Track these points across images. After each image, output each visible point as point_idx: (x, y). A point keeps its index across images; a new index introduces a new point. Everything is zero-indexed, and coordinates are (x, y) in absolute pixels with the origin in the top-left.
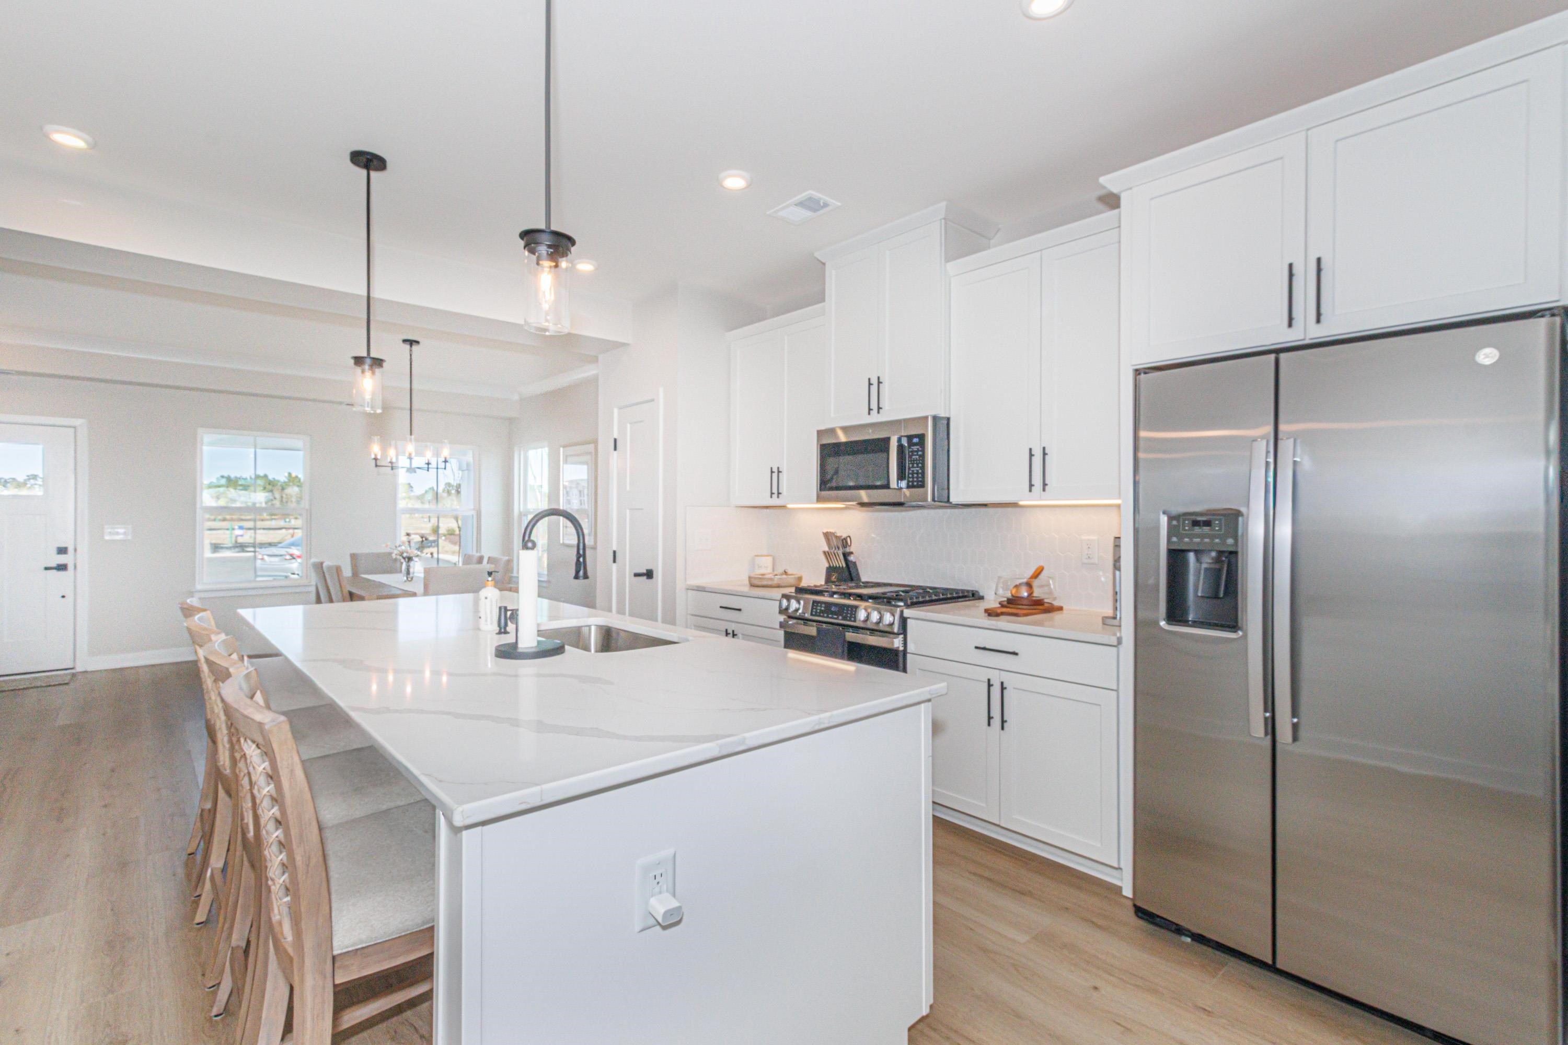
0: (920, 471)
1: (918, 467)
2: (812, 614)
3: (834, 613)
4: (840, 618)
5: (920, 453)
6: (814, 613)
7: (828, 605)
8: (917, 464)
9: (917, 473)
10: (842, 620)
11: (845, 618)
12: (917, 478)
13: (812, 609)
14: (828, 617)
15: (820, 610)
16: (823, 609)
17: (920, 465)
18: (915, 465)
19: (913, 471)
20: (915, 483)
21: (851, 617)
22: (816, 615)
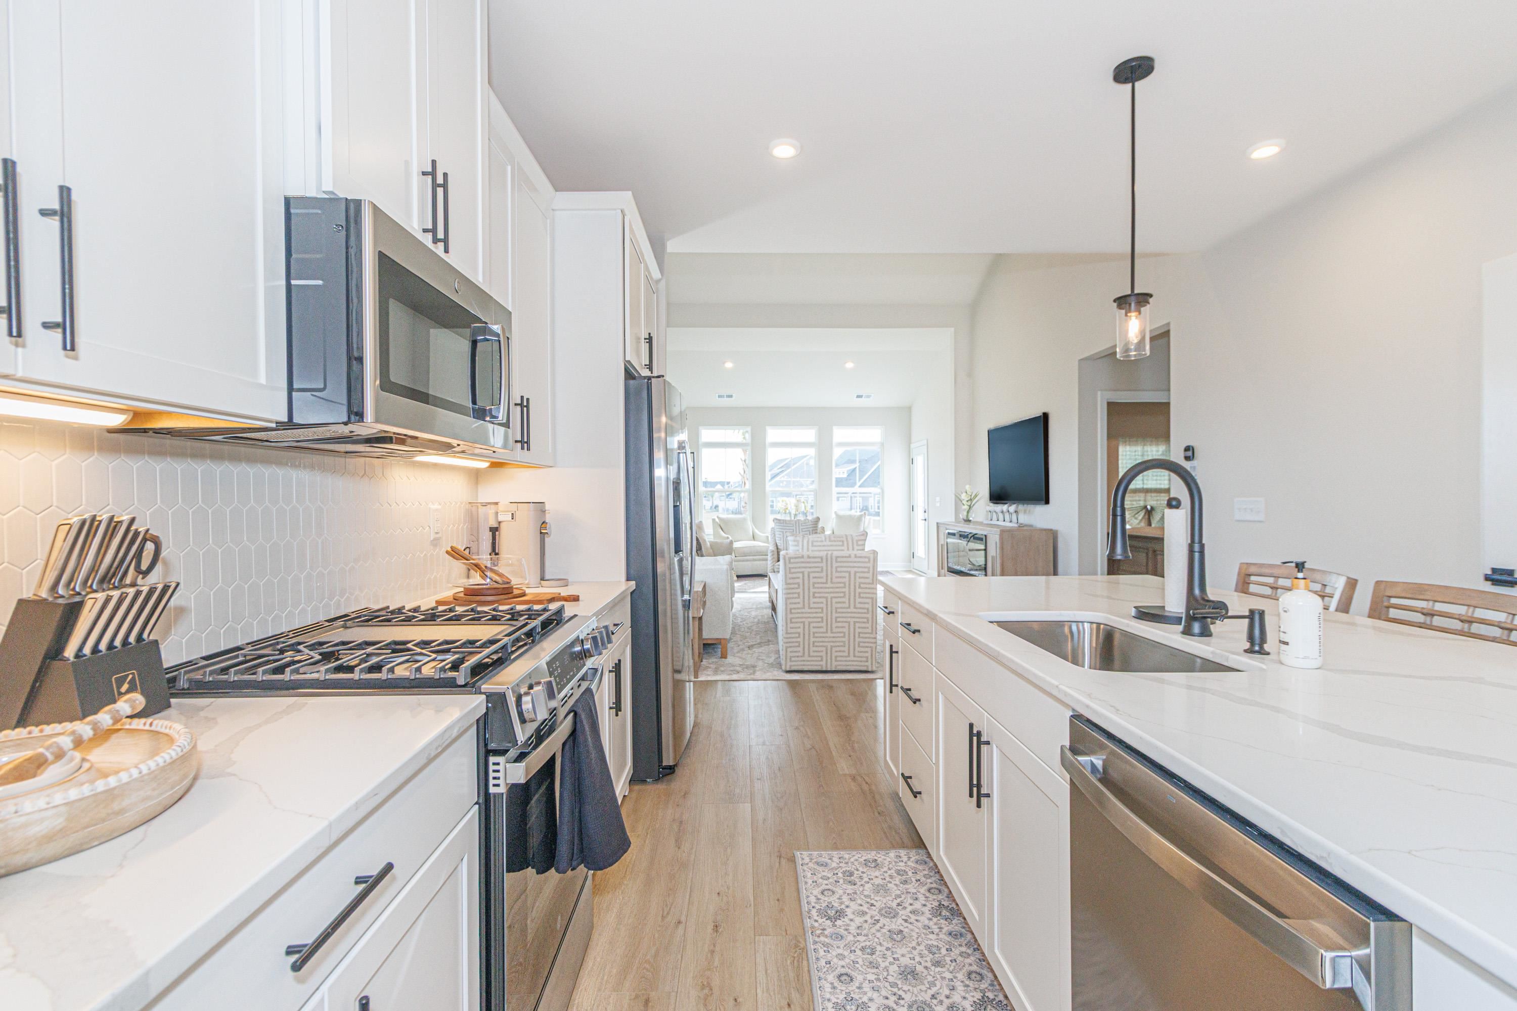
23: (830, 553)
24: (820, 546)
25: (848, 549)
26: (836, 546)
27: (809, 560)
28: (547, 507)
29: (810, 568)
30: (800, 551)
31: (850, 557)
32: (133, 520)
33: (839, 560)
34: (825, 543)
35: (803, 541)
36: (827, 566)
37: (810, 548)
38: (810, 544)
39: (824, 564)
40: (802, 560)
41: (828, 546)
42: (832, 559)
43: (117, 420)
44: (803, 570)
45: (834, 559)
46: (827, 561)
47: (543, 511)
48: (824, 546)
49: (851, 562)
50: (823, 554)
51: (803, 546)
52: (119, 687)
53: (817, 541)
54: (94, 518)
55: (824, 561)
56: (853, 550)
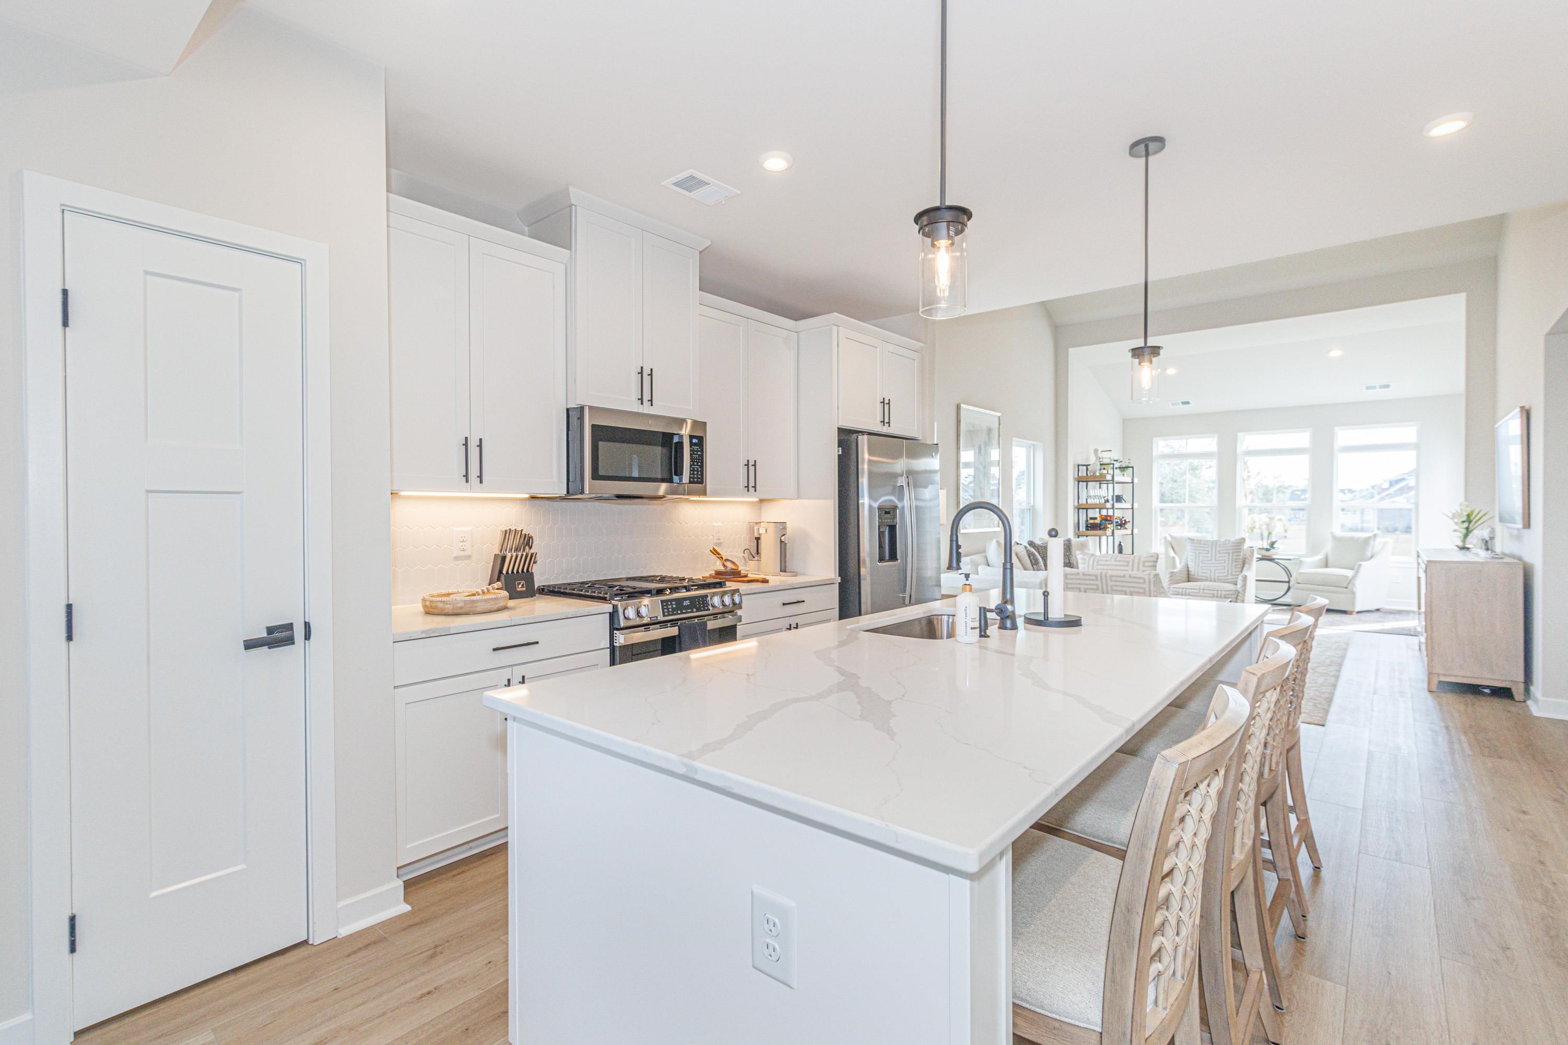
0: (699, 469)
1: (698, 465)
2: (664, 616)
3: (687, 607)
4: (695, 610)
5: (699, 453)
6: (666, 614)
7: (679, 601)
8: (697, 463)
9: (698, 471)
10: (696, 612)
11: (698, 610)
12: (697, 474)
13: (663, 609)
14: (682, 613)
15: (672, 608)
16: (674, 606)
17: (699, 464)
18: (695, 463)
19: (694, 468)
20: (696, 480)
21: (704, 607)
22: (669, 615)
23: (1104, 571)
24: (1104, 565)
25: (1132, 570)
26: (1120, 565)
27: (1084, 577)
28: (788, 525)
29: (1087, 584)
30: (1086, 569)
31: (1124, 576)
32: (522, 530)
33: (1114, 579)
34: (1109, 563)
35: (1089, 560)
36: (1102, 584)
37: (1095, 566)
38: (1095, 563)
39: (1099, 583)
40: (1078, 577)
41: (1112, 565)
42: (1106, 577)
43: (527, 496)
44: (1079, 586)
45: (1109, 577)
46: (1101, 579)
47: (785, 528)
48: (1108, 565)
49: (1126, 582)
50: (1098, 572)
51: (1089, 564)
52: (518, 585)
53: (1102, 561)
54: (510, 529)
55: (1099, 579)
56: (1138, 570)
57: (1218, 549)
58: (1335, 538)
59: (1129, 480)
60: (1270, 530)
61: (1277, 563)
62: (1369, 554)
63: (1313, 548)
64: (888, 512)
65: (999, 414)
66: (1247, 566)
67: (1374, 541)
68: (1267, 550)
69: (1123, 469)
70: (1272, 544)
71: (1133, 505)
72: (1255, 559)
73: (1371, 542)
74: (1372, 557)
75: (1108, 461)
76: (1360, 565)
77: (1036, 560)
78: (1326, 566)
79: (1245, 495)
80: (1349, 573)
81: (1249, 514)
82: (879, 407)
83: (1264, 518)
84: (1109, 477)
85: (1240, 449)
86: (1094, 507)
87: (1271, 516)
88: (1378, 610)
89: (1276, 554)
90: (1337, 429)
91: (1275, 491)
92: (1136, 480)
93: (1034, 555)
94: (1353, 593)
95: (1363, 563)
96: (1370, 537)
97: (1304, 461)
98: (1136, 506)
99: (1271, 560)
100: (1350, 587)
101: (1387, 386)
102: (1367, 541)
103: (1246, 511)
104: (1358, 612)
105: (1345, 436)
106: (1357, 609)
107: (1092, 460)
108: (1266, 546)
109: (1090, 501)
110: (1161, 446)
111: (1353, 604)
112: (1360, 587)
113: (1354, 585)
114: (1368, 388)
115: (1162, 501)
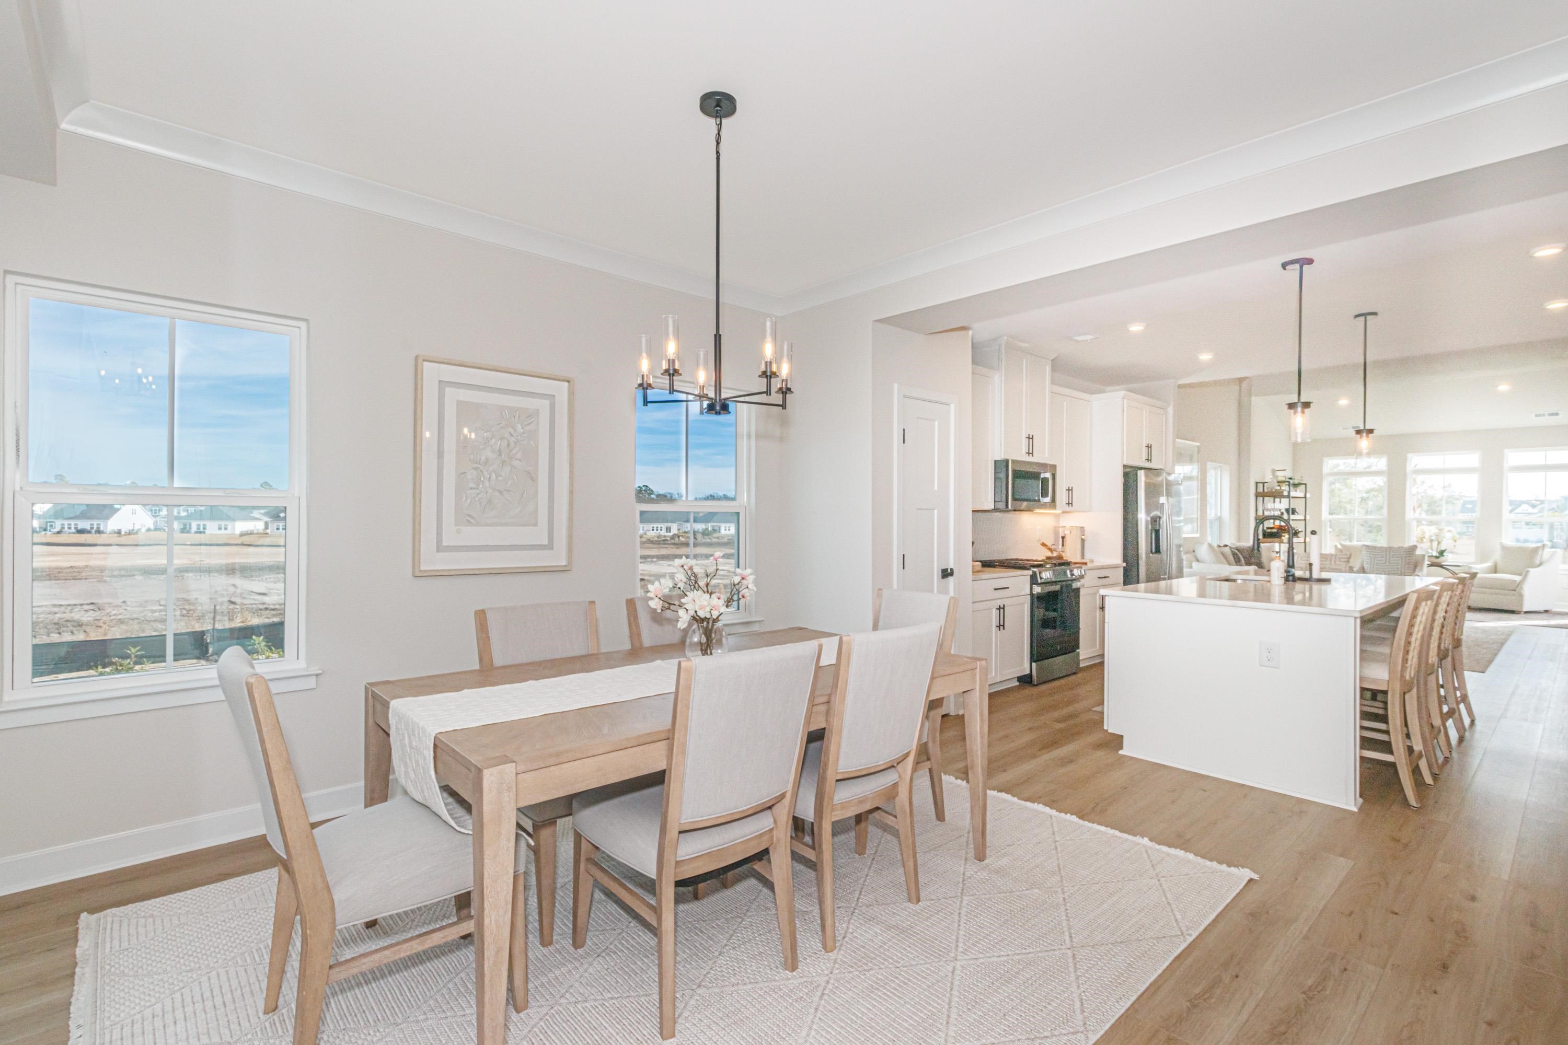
0: (1054, 494)
2: (1055, 578)
4: (1063, 577)
12: (1054, 497)
17: (1054, 491)
20: (1053, 500)
28: (1086, 529)
47: (1083, 531)
57: (1392, 554)
58: (1504, 548)
59: (1302, 495)
60: (1440, 540)
61: (1447, 569)
62: (1538, 562)
63: (1483, 558)
64: (1155, 521)
65: (1198, 444)
66: (1419, 568)
67: (1543, 550)
68: (1437, 557)
69: (1296, 485)
70: (1442, 553)
71: (1305, 517)
72: (1425, 566)
73: (1540, 552)
74: (1541, 564)
75: (1283, 479)
76: (1528, 572)
77: (1239, 558)
78: (1496, 572)
79: (1414, 509)
80: (1518, 578)
81: (1418, 526)
82: (1145, 450)
83: (1433, 530)
84: (1285, 493)
85: (1410, 468)
86: (1268, 518)
87: (1441, 527)
88: (1546, 611)
89: (1445, 561)
90: (1506, 451)
91: (1444, 502)
92: (1308, 495)
93: (1237, 554)
94: (1521, 596)
95: (1531, 570)
96: (1538, 548)
97: (1474, 478)
98: (1308, 517)
99: (1442, 566)
100: (1517, 590)
101: (1557, 414)
102: (1535, 551)
103: (1414, 523)
104: (1526, 612)
105: (1513, 457)
106: (1525, 609)
107: (1268, 478)
108: (1435, 554)
109: (1267, 513)
110: (1331, 464)
111: (1521, 605)
112: (1527, 590)
113: (1522, 588)
114: (1536, 416)
115: (1331, 514)
